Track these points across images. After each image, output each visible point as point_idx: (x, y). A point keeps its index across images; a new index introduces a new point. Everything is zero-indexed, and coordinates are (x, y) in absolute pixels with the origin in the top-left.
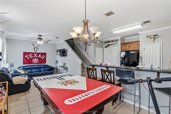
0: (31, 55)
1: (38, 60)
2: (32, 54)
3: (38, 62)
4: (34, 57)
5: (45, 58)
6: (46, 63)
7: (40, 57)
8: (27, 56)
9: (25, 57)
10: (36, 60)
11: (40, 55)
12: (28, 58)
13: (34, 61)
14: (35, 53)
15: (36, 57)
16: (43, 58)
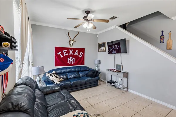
0: (65, 52)
1: (74, 59)
2: (66, 50)
3: (74, 62)
4: (70, 54)
5: (83, 55)
6: (84, 64)
7: (77, 55)
8: (59, 53)
9: (58, 54)
10: (72, 59)
11: (77, 51)
12: (62, 56)
13: (69, 60)
14: (71, 49)
15: (71, 55)
16: (80, 56)
